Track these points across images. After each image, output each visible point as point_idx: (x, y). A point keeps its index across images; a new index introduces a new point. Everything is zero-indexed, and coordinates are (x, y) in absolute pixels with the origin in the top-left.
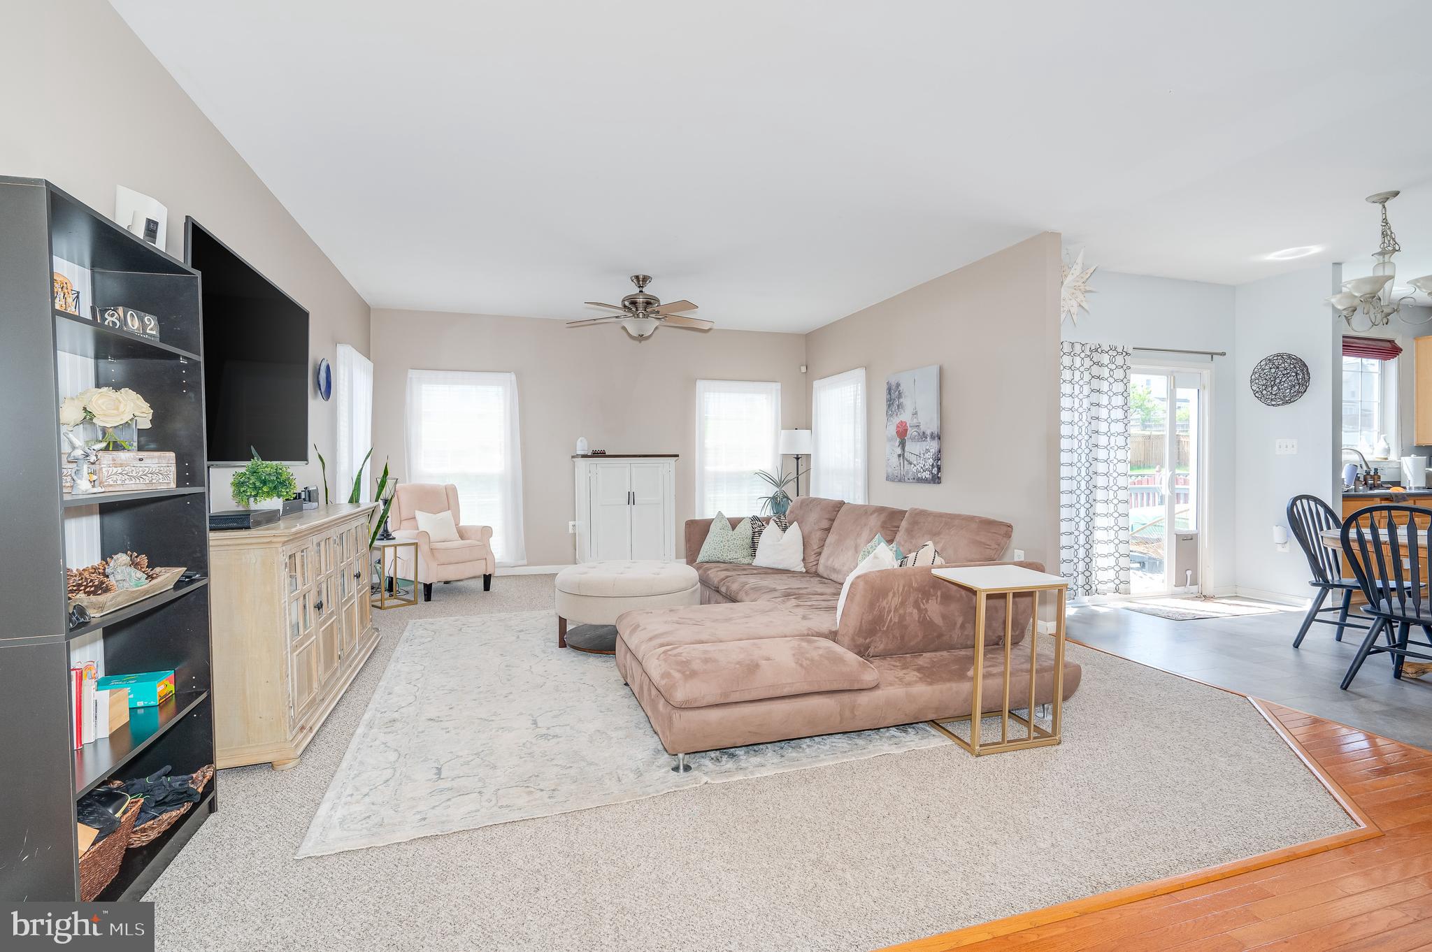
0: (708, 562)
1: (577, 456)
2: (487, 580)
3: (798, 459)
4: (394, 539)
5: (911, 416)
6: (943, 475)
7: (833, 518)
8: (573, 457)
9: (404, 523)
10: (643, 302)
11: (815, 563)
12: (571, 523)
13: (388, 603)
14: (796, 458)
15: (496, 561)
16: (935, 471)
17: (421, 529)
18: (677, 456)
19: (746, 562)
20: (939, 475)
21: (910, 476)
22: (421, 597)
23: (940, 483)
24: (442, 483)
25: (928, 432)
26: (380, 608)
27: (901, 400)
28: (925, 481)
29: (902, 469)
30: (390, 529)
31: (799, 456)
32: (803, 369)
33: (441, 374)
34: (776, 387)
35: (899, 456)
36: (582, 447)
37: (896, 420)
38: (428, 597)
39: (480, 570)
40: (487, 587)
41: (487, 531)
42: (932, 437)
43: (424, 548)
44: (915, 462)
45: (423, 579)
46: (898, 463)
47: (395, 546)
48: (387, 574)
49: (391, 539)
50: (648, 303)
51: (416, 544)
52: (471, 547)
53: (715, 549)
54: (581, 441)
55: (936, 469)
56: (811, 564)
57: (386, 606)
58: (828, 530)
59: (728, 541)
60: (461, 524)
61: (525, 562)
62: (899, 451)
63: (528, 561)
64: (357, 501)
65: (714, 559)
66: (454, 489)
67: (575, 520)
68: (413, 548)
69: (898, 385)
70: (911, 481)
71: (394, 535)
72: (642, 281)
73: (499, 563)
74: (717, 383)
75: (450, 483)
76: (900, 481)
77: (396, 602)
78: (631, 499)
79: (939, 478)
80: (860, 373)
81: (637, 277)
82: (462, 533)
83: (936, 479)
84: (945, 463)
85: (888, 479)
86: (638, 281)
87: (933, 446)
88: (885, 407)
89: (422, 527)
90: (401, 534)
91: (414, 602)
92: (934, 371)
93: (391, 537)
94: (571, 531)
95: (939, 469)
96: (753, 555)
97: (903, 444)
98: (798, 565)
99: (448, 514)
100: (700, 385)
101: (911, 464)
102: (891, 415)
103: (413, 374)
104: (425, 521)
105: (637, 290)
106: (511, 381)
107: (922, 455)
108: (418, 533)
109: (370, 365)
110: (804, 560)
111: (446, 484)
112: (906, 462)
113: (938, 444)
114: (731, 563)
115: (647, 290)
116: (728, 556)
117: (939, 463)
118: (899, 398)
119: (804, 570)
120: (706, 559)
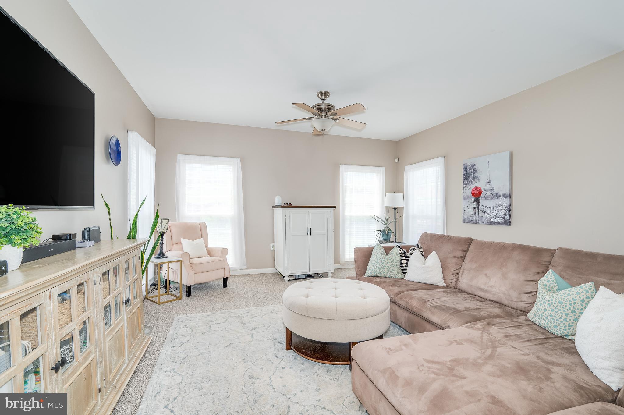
0: (373, 276)
1: (277, 206)
2: (225, 281)
3: (395, 209)
4: (167, 257)
5: (485, 184)
6: (513, 220)
7: (465, 249)
8: (273, 207)
9: (175, 246)
10: (325, 108)
11: (454, 280)
12: (271, 245)
13: (163, 298)
14: (394, 209)
15: (230, 267)
16: (507, 217)
17: (185, 251)
18: (335, 207)
19: (400, 277)
20: (510, 220)
21: (484, 220)
22: (184, 294)
23: (510, 225)
24: (198, 222)
25: (501, 193)
26: (157, 303)
27: (476, 174)
28: (499, 223)
29: (477, 215)
30: (165, 249)
31: (396, 208)
32: (397, 160)
33: (197, 157)
34: (383, 169)
35: (475, 208)
36: (278, 201)
37: (472, 187)
38: (189, 294)
39: (221, 275)
40: (225, 285)
41: (225, 251)
42: (505, 196)
43: (186, 263)
44: (489, 212)
45: (186, 282)
46: (473, 212)
47: (168, 263)
48: (164, 278)
49: (165, 258)
50: (329, 109)
51: (181, 261)
52: (215, 261)
53: (379, 268)
54: (278, 198)
55: (508, 216)
56: (451, 281)
57: (161, 301)
58: (463, 258)
59: (388, 263)
60: (210, 245)
61: (246, 267)
62: (474, 205)
63: (247, 267)
64: (134, 237)
65: (378, 274)
66: (205, 225)
67: (274, 243)
68: (179, 263)
69: (473, 165)
70: (485, 223)
71: (167, 254)
72: (324, 95)
73: (231, 268)
74: (352, 166)
75: (202, 222)
76: (475, 223)
77: (168, 297)
78: (309, 232)
79: (510, 222)
80: (441, 160)
81: (321, 93)
82: (210, 253)
83: (508, 223)
84: (514, 213)
85: (464, 221)
86: (322, 95)
87: (506, 202)
88: (461, 179)
89: (186, 250)
90: (171, 255)
91: (179, 298)
92: (507, 155)
93: (165, 256)
94: (271, 249)
95: (510, 215)
96: (404, 272)
97: (478, 201)
98: (441, 282)
99: (201, 240)
100: (343, 168)
101: (485, 213)
102: (467, 184)
103: (180, 157)
104: (187, 245)
105: (321, 101)
106: (238, 162)
107: (495, 208)
108: (183, 253)
109: (154, 150)
110: (444, 278)
111: (200, 222)
112: (480, 212)
113: (510, 201)
114: (389, 277)
115: (328, 101)
116: (387, 273)
117: (510, 213)
118: (474, 173)
119: (445, 285)
120: (373, 274)
